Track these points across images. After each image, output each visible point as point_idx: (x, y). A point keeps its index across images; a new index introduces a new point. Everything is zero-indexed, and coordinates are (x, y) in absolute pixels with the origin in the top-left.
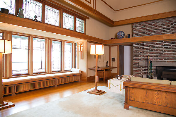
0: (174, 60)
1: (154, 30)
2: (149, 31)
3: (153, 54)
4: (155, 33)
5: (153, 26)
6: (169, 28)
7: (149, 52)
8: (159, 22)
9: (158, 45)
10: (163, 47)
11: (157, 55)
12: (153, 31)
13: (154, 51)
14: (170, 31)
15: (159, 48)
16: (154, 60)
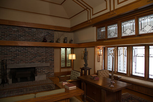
0: (26, 62)
1: (9, 34)
2: (4, 34)
3: (7, 57)
4: (10, 37)
5: (8, 30)
6: (23, 35)
7: (3, 55)
8: (14, 28)
9: (12, 49)
10: (17, 51)
11: (11, 58)
12: (8, 36)
13: (9, 54)
14: (23, 38)
15: (13, 51)
16: (9, 62)
